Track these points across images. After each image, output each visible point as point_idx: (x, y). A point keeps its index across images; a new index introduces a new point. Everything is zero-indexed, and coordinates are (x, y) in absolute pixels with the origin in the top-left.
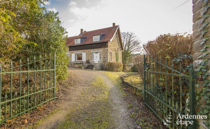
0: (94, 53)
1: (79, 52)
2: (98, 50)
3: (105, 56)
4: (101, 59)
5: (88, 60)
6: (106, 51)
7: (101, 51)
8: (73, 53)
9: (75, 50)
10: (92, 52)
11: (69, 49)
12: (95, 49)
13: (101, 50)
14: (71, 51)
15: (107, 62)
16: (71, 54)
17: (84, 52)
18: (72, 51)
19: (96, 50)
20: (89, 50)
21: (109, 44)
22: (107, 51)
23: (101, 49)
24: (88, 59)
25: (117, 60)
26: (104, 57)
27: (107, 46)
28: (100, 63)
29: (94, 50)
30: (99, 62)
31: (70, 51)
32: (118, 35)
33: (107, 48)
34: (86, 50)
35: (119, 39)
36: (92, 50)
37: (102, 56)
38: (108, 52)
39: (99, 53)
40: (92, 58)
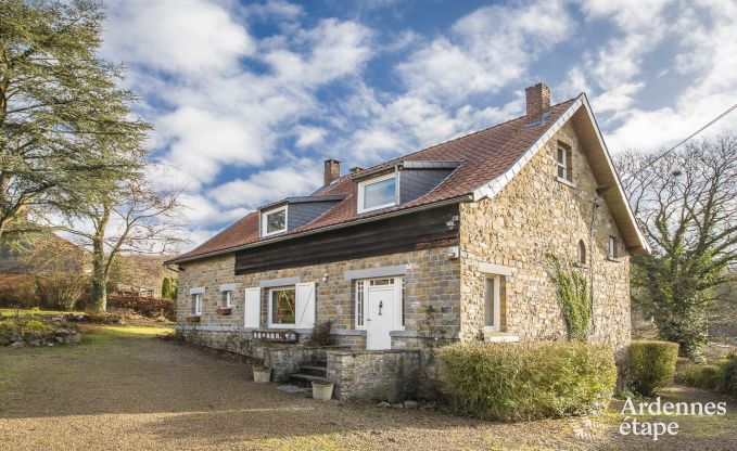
0: (366, 284)
1: (280, 278)
2: (389, 264)
3: (439, 304)
4: (412, 322)
5: (329, 324)
6: (443, 269)
7: (409, 266)
8: (249, 285)
9: (263, 269)
10: (349, 275)
11: (236, 266)
12: (368, 261)
13: (410, 263)
14: (241, 277)
15: (455, 340)
16: (242, 291)
17: (304, 277)
18: (248, 278)
19: (376, 265)
20: (333, 266)
21: (470, 220)
22: (452, 267)
23: (408, 256)
24: (324, 318)
25: (573, 318)
26: (430, 310)
27: (453, 236)
28: (400, 344)
29: (363, 267)
30: (395, 336)
31: (238, 273)
32: (578, 161)
33: (455, 249)
34: (314, 269)
35: (588, 184)
36: (349, 264)
37: (416, 304)
38: (457, 272)
39: (398, 282)
40: (353, 310)
